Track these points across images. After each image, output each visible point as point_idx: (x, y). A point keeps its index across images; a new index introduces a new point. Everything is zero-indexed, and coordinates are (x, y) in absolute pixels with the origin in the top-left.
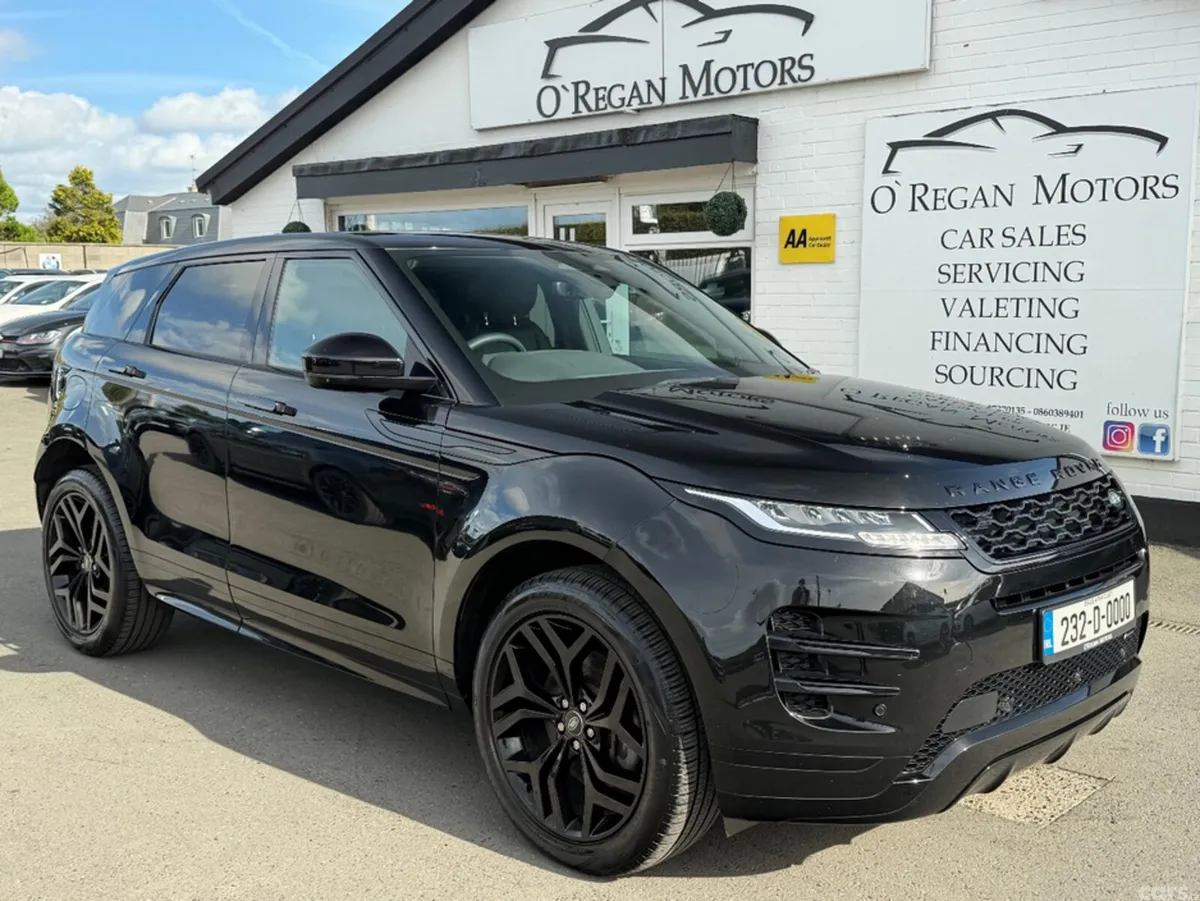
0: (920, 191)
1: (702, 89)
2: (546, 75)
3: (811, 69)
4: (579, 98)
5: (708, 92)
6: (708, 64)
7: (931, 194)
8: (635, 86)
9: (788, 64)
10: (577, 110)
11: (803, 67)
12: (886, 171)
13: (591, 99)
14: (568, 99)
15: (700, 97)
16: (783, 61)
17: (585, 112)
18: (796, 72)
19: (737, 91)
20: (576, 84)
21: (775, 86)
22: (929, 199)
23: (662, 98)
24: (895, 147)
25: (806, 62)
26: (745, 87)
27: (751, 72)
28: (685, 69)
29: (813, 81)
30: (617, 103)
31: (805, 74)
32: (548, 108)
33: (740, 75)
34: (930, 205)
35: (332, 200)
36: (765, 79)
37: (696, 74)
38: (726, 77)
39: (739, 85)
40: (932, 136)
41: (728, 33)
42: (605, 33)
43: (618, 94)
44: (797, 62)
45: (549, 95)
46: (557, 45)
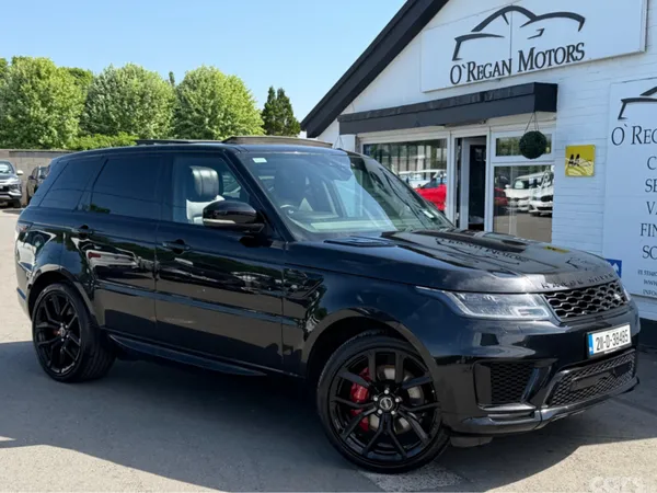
0: (637, 130)
1: (529, 67)
2: (455, 58)
3: (583, 52)
4: (470, 72)
5: (532, 68)
6: (532, 49)
7: (643, 132)
8: (497, 65)
9: (571, 49)
10: (469, 80)
11: (578, 51)
12: (620, 118)
13: (475, 72)
14: (465, 72)
15: (528, 71)
16: (569, 47)
17: (472, 81)
18: (575, 54)
19: (545, 67)
20: (469, 64)
21: (564, 63)
22: (642, 136)
23: (510, 71)
24: (625, 102)
25: (580, 48)
26: (550, 64)
27: (553, 54)
28: (521, 52)
29: (583, 60)
30: (488, 75)
31: (580, 55)
32: (456, 79)
33: (547, 56)
34: (642, 140)
35: (360, 135)
36: (560, 59)
37: (526, 57)
38: (540, 58)
39: (547, 62)
40: (643, 94)
41: (542, 30)
42: (482, 32)
43: (488, 69)
44: (576, 48)
45: (456, 71)
46: (460, 40)
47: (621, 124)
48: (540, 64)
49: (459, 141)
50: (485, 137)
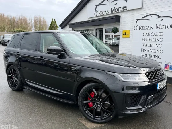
0: (140, 27)
1: (113, 12)
2: (96, 10)
3: (127, 8)
4: (99, 13)
5: (114, 12)
6: (114, 8)
7: (142, 27)
8: (106, 11)
9: (124, 7)
11: (126, 8)
12: (136, 24)
13: (100, 13)
14: (98, 13)
16: (123, 7)
17: (100, 15)
18: (125, 9)
19: (118, 12)
20: (99, 11)
21: (122, 11)
22: (142, 28)
23: (109, 13)
24: (137, 20)
25: (126, 7)
26: (119, 11)
27: (119, 9)
28: (111, 8)
29: (127, 10)
30: (103, 14)
31: (126, 9)
32: (96, 15)
34: (142, 29)
35: (73, 28)
36: (121, 10)
37: (113, 9)
38: (116, 10)
39: (118, 11)
40: (142, 18)
41: (117, 3)
42: (102, 4)
43: (104, 12)
44: (125, 7)
45: (96, 13)
46: (97, 6)
47: (136, 25)
48: (116, 11)
49: (97, 29)
50: (103, 28)
